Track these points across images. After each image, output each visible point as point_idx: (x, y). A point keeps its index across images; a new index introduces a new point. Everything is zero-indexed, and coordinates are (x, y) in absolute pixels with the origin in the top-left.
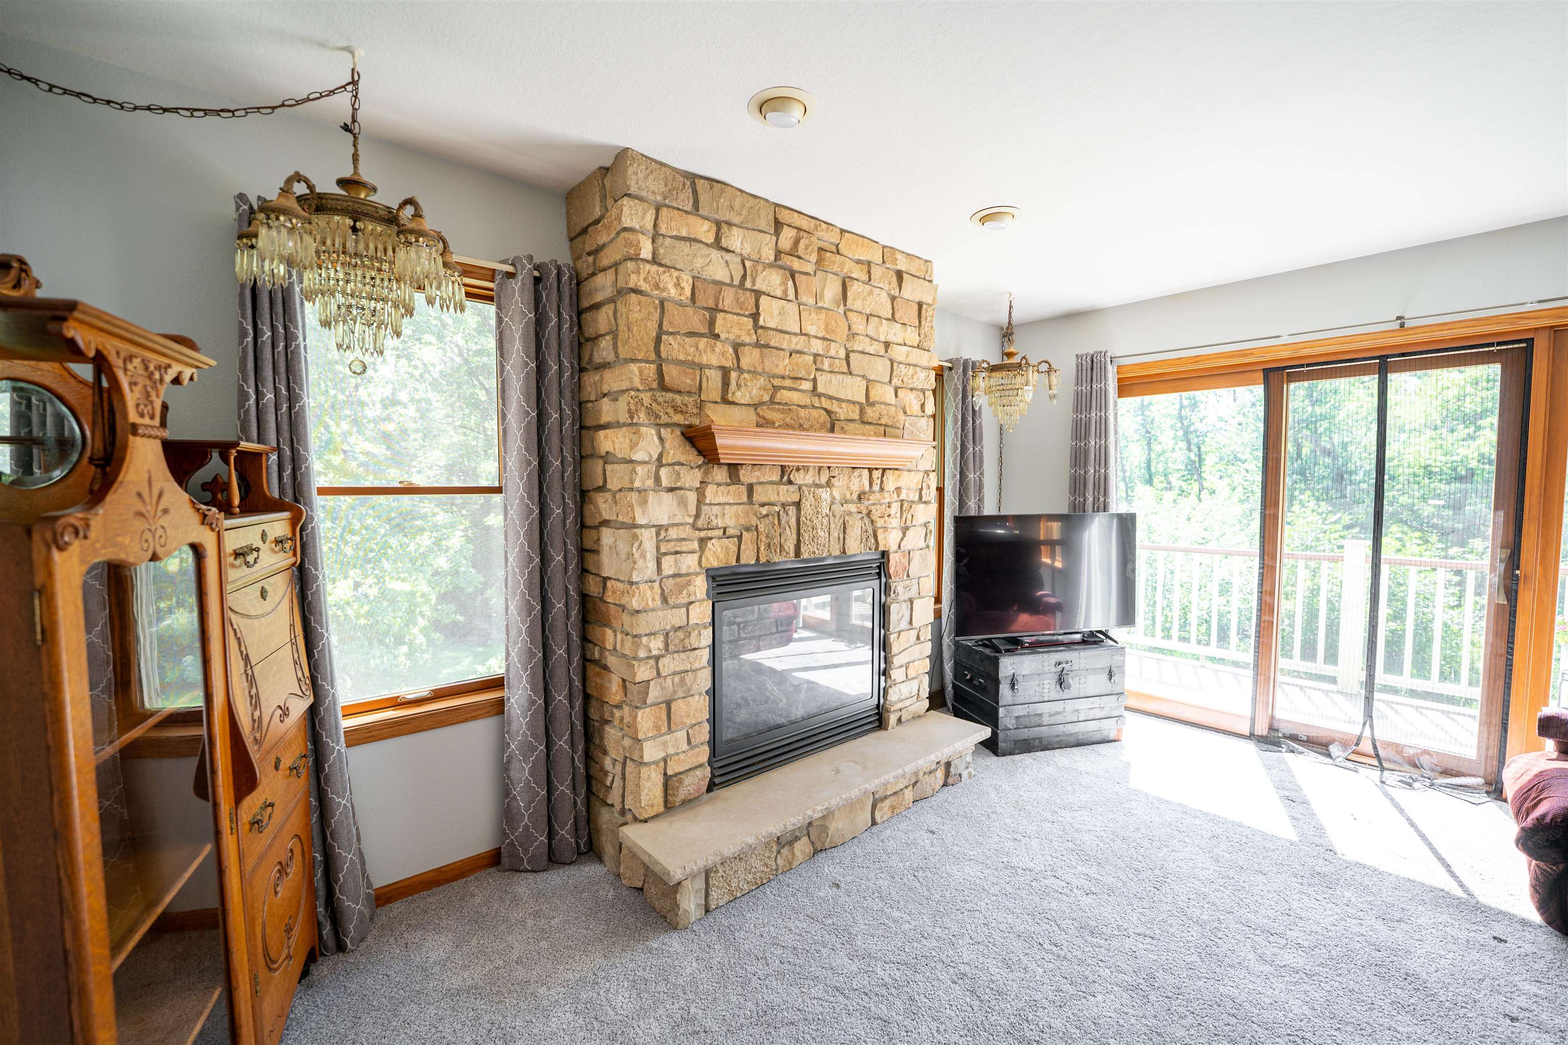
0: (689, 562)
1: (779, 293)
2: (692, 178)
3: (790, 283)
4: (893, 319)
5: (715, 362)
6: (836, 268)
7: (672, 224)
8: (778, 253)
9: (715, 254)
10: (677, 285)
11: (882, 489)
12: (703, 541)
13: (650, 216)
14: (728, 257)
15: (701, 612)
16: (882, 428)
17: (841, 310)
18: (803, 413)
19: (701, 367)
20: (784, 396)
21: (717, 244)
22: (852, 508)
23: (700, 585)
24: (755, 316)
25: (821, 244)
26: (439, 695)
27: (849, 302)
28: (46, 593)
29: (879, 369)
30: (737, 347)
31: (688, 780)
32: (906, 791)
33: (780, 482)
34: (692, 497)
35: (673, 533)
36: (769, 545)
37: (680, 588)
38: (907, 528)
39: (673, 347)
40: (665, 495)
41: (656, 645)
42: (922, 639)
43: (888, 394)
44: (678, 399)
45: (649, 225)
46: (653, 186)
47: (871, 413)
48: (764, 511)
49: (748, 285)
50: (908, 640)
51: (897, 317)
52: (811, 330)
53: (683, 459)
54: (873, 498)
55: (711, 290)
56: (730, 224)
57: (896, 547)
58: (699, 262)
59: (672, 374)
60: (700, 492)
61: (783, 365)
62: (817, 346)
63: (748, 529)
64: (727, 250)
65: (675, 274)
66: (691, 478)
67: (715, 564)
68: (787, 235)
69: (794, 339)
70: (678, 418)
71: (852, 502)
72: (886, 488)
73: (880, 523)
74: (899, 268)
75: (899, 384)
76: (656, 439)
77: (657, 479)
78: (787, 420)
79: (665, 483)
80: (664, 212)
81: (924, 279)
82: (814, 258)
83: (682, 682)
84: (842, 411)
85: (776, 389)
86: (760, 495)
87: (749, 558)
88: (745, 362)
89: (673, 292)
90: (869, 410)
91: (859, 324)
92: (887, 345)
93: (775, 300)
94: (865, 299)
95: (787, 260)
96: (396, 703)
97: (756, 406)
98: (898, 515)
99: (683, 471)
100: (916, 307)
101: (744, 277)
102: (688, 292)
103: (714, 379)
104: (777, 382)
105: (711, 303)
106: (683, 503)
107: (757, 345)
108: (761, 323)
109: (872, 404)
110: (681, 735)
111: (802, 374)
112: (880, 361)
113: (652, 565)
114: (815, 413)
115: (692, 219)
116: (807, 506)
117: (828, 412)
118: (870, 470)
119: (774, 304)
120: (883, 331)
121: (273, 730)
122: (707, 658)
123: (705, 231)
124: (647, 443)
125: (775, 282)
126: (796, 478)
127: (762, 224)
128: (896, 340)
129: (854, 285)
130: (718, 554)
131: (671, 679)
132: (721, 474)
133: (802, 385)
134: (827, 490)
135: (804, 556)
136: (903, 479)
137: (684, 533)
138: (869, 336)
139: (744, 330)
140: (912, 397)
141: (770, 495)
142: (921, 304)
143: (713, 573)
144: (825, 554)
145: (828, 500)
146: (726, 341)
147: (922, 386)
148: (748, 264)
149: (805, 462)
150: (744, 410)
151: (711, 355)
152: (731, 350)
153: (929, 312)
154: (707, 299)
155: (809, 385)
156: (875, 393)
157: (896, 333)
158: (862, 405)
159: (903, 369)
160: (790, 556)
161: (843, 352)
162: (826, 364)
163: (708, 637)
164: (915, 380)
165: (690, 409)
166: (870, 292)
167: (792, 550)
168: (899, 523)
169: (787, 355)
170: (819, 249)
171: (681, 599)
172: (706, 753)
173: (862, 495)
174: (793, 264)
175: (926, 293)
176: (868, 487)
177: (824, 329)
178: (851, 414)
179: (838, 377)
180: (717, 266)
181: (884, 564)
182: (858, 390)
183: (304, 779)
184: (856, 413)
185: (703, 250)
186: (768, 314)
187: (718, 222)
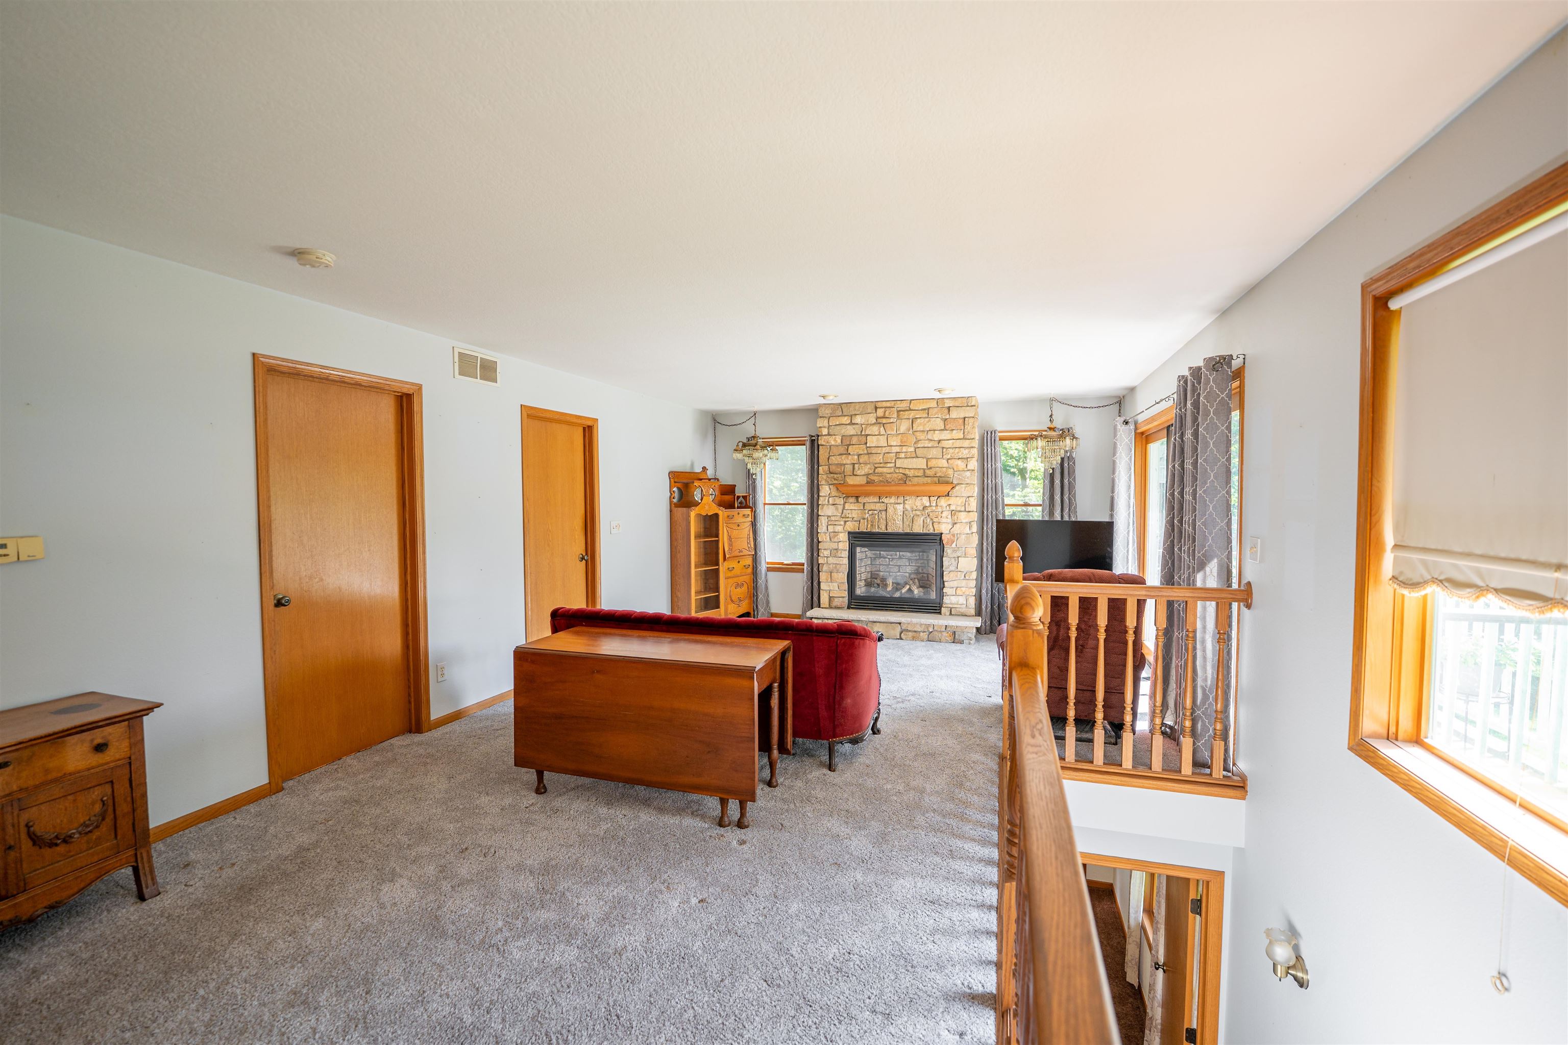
0: (839, 528)
1: (877, 433)
2: (841, 404)
3: (882, 428)
4: (945, 429)
5: (848, 462)
6: (906, 417)
7: (834, 421)
8: (877, 418)
9: (849, 427)
10: (835, 440)
11: (937, 506)
12: (845, 522)
13: (826, 421)
14: (854, 426)
15: (845, 546)
16: (936, 479)
17: (911, 432)
18: (888, 476)
19: (844, 465)
20: (879, 470)
21: (851, 424)
22: (918, 513)
23: (844, 537)
24: (866, 444)
26: (794, 564)
27: (914, 428)
29: (934, 452)
30: (859, 455)
31: (836, 600)
32: (922, 634)
33: (879, 502)
34: (840, 508)
35: (833, 518)
36: (872, 525)
37: (835, 536)
38: (956, 523)
39: (834, 460)
40: (831, 506)
41: (827, 553)
42: (967, 578)
43: (943, 463)
44: (835, 476)
45: (826, 425)
46: (827, 412)
47: (928, 472)
48: (870, 512)
49: (863, 433)
50: (957, 576)
51: (947, 427)
52: (893, 444)
53: (837, 495)
54: (929, 510)
55: (848, 439)
56: (856, 415)
57: (948, 532)
58: (843, 431)
59: (833, 468)
60: (844, 505)
61: (879, 459)
62: (897, 449)
63: (864, 519)
64: (854, 424)
65: (834, 437)
66: (840, 501)
67: (850, 530)
68: (880, 412)
69: (884, 449)
70: (836, 482)
71: (919, 510)
72: (939, 505)
73: (935, 520)
74: (947, 405)
75: (949, 457)
76: (828, 489)
77: (829, 501)
78: (881, 479)
79: (831, 502)
80: (831, 418)
81: (968, 406)
82: (895, 415)
83: (836, 567)
84: (911, 473)
85: (876, 468)
86: (868, 507)
87: (863, 529)
88: (861, 461)
89: (833, 443)
91: (922, 436)
92: (939, 441)
93: (874, 437)
94: (925, 425)
95: (880, 421)
96: (782, 564)
97: (867, 475)
98: (950, 517)
99: (836, 498)
100: (961, 421)
101: (861, 432)
102: (839, 441)
103: (849, 468)
105: (848, 443)
106: (837, 509)
107: (868, 454)
108: (868, 445)
109: (930, 469)
110: (836, 585)
111: (889, 461)
112: (935, 450)
113: (824, 528)
114: (895, 475)
115: (840, 418)
116: (890, 510)
117: (904, 474)
118: (929, 497)
119: (874, 438)
120: (937, 436)
121: (737, 553)
122: (846, 561)
123: (846, 420)
124: (825, 490)
125: (875, 430)
126: (886, 500)
127: (869, 411)
128: (945, 438)
129: (919, 420)
130: (851, 526)
131: (831, 566)
132: (852, 500)
133: (889, 465)
134: (902, 505)
135: (890, 530)
136: (952, 501)
137: (837, 518)
138: (928, 439)
139: (862, 449)
140: (959, 462)
141: (872, 507)
142: (964, 418)
143: (849, 533)
144: (901, 531)
145: (902, 509)
146: (854, 455)
147: (965, 457)
148: (863, 426)
149: (889, 494)
150: (861, 477)
151: (847, 460)
152: (856, 457)
153: (971, 420)
154: (847, 442)
155: (892, 465)
156: (932, 463)
157: (946, 435)
158: (924, 470)
159: (951, 451)
160: (883, 530)
161: (912, 449)
162: (903, 455)
163: (846, 554)
164: (960, 454)
165: (840, 478)
166: (929, 421)
167: (884, 528)
168: (949, 520)
169: (882, 455)
170: (898, 412)
171: (836, 540)
172: (846, 594)
173: (925, 508)
174: (884, 421)
175: (969, 412)
176: (928, 504)
177: (901, 442)
178: (917, 474)
179: (909, 460)
180: (851, 430)
181: (941, 538)
182: (921, 463)
183: (750, 570)
184: (920, 473)
185: (845, 426)
186: (871, 442)
187: (851, 416)
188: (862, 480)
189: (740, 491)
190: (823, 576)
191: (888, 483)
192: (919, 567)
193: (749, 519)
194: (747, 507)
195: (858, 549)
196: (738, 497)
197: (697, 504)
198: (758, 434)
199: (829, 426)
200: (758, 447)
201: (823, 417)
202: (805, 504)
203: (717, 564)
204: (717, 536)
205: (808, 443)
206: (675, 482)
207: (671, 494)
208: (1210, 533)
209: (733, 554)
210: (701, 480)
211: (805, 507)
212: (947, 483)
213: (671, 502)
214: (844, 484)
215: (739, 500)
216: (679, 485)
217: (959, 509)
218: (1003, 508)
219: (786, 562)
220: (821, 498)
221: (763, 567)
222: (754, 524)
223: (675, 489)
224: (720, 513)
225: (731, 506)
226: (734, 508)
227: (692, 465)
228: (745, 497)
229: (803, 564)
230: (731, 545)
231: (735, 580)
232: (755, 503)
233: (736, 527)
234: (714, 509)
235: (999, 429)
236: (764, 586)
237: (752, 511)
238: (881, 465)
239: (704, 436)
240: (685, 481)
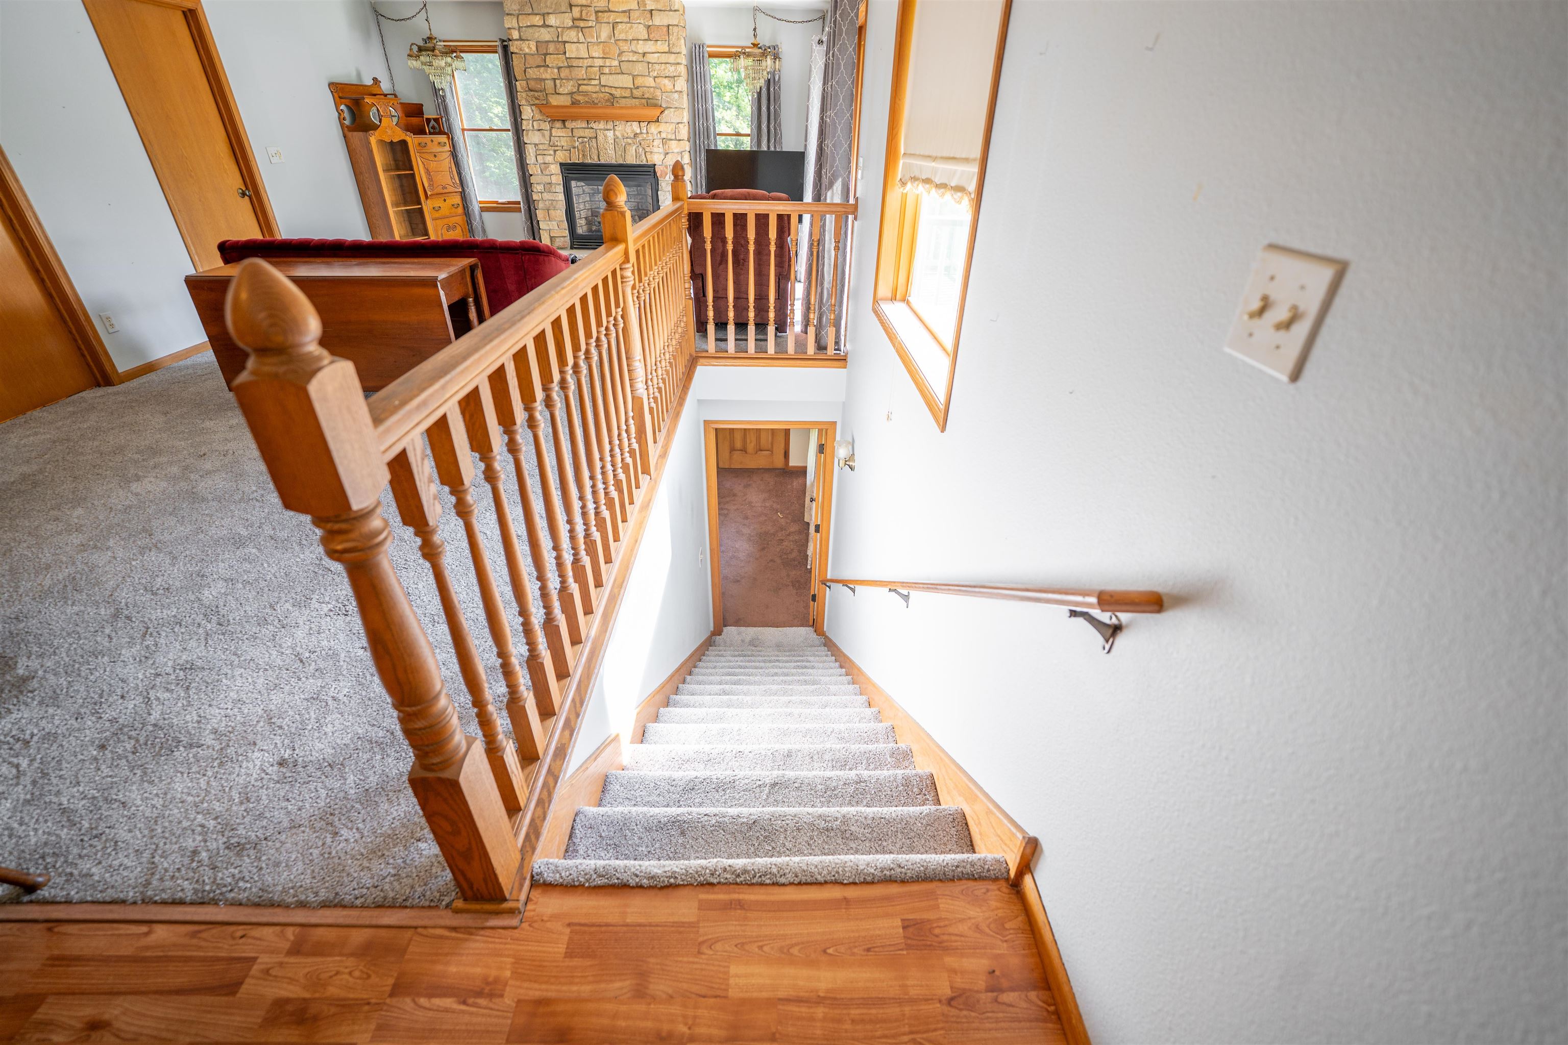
0: (550, 159)
1: (575, 40)
3: (580, 34)
4: (649, 39)
5: (548, 76)
6: (605, 20)
7: (525, 21)
8: (574, 20)
9: (542, 30)
10: (529, 47)
11: (648, 132)
12: (555, 151)
13: (515, 20)
14: (549, 29)
15: (558, 179)
16: (644, 101)
17: (613, 40)
18: (594, 95)
19: (544, 80)
20: (583, 88)
21: (545, 26)
22: (629, 141)
23: (555, 169)
24: (565, 53)
25: (597, 9)
26: (509, 203)
27: (616, 35)
28: (370, 143)
29: (640, 68)
30: (559, 68)
31: (557, 240)
33: (588, 128)
34: (547, 134)
35: (541, 147)
36: (583, 155)
37: (546, 168)
38: (668, 153)
39: (531, 73)
40: (536, 132)
41: (540, 187)
43: (650, 82)
44: (536, 94)
45: (516, 26)
46: (514, 8)
47: (635, 93)
48: (580, 140)
49: (560, 39)
51: (651, 36)
52: (595, 54)
53: (541, 118)
54: (640, 138)
55: (544, 45)
56: (548, 13)
57: (660, 163)
58: (537, 35)
59: (532, 84)
60: (551, 130)
61: (582, 73)
62: (599, 62)
63: (574, 148)
64: (549, 26)
65: (527, 42)
66: (546, 126)
67: (561, 161)
68: (576, 12)
69: (586, 61)
70: (537, 102)
71: (630, 138)
73: (647, 149)
74: (649, 8)
75: (655, 74)
76: (530, 110)
77: (533, 126)
78: (586, 99)
79: (536, 127)
80: (520, 17)
81: (671, 10)
82: (593, 17)
83: (552, 204)
84: (617, 93)
85: (580, 85)
86: (576, 133)
87: (575, 159)
88: (562, 75)
89: (527, 51)
90: (634, 91)
91: (625, 46)
92: (644, 54)
94: (627, 32)
95: (577, 23)
96: (497, 202)
97: (572, 94)
98: (661, 146)
99: (541, 122)
100: (665, 29)
101: (558, 37)
102: (534, 49)
103: (550, 84)
104: (580, 82)
105: (545, 51)
106: (543, 135)
107: (569, 66)
108: (567, 55)
109: (638, 88)
110: (555, 223)
111: (593, 77)
112: (640, 64)
113: (533, 159)
114: (601, 95)
115: (531, 17)
116: (601, 138)
117: (611, 94)
118: (639, 122)
119: (574, 46)
120: (641, 47)
121: (440, 190)
122: (561, 197)
123: (537, 20)
124: (527, 112)
125: (572, 35)
126: (595, 126)
127: (563, 9)
128: (650, 50)
129: (620, 26)
130: (562, 157)
131: (547, 203)
132: (558, 124)
133: (593, 82)
134: (612, 132)
135: (602, 162)
136: (662, 127)
137: (546, 147)
138: (632, 51)
139: (560, 61)
140: (666, 81)
141: (581, 133)
142: (668, 26)
143: (561, 164)
144: (614, 162)
145: (612, 136)
146: (553, 67)
147: (672, 75)
148: (559, 30)
149: (597, 119)
150: (565, 97)
151: (547, 74)
152: (556, 71)
153: (675, 29)
154: (543, 50)
155: (596, 82)
156: (639, 81)
157: (649, 47)
158: (631, 89)
159: (657, 66)
160: (595, 161)
161: (616, 63)
162: (607, 70)
163: (560, 189)
164: (666, 71)
165: (542, 98)
166: (631, 27)
167: (596, 158)
168: (661, 150)
169: (584, 69)
170: (597, 12)
171: (547, 173)
172: (567, 233)
173: (636, 135)
174: (582, 24)
175: (672, 19)
176: (638, 131)
177: (604, 53)
178: (624, 95)
179: (614, 76)
180: (545, 35)
181: (655, 172)
182: (626, 81)
183: (460, 210)
184: (627, 94)
185: (538, 29)
186: (572, 51)
187: (543, 15)
188: (565, 101)
189: (430, 112)
190: (540, 214)
191: (594, 104)
192: (638, 203)
193: (447, 148)
194: (441, 133)
195: (573, 183)
196: (428, 120)
197: (375, 127)
198: (435, 34)
199: (520, 27)
200: (437, 52)
201: (511, 15)
202: (509, 130)
203: (419, 203)
204: (411, 169)
205: (500, 50)
206: (340, 98)
207: (340, 114)
208: (838, 155)
209: (436, 191)
210: (375, 95)
211: (510, 133)
212: (656, 106)
213: (342, 125)
214: (547, 105)
215: (431, 125)
216: (347, 101)
217: (669, 137)
218: (715, 138)
219: (500, 201)
220: (524, 122)
221: (475, 208)
222: (454, 154)
223: (342, 107)
224: (409, 140)
225: (421, 132)
226: (426, 134)
227: (359, 75)
228: (436, 120)
229: (519, 203)
230: (430, 180)
231: (446, 221)
232: (450, 128)
233: (432, 158)
234: (399, 135)
235: (708, 42)
236: (480, 229)
237: (448, 138)
238: (585, 82)
239: (367, 35)
240: (354, 96)
